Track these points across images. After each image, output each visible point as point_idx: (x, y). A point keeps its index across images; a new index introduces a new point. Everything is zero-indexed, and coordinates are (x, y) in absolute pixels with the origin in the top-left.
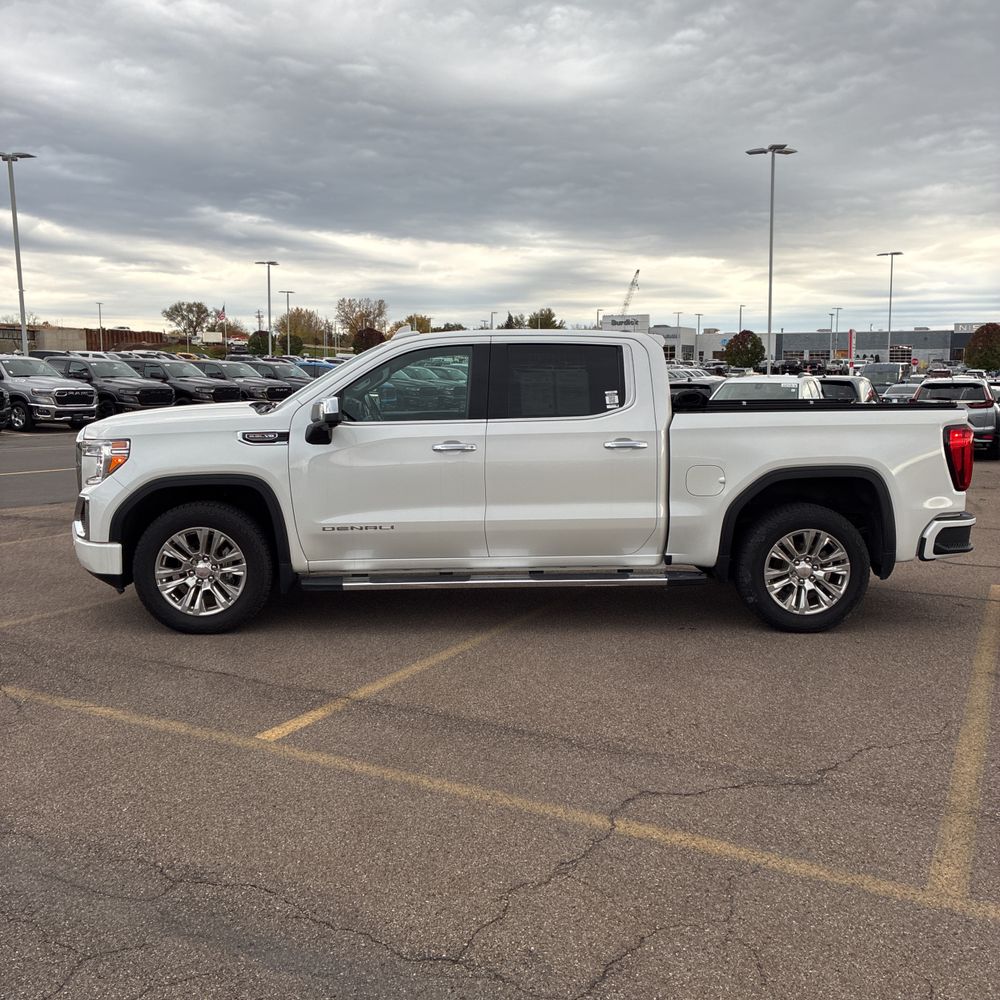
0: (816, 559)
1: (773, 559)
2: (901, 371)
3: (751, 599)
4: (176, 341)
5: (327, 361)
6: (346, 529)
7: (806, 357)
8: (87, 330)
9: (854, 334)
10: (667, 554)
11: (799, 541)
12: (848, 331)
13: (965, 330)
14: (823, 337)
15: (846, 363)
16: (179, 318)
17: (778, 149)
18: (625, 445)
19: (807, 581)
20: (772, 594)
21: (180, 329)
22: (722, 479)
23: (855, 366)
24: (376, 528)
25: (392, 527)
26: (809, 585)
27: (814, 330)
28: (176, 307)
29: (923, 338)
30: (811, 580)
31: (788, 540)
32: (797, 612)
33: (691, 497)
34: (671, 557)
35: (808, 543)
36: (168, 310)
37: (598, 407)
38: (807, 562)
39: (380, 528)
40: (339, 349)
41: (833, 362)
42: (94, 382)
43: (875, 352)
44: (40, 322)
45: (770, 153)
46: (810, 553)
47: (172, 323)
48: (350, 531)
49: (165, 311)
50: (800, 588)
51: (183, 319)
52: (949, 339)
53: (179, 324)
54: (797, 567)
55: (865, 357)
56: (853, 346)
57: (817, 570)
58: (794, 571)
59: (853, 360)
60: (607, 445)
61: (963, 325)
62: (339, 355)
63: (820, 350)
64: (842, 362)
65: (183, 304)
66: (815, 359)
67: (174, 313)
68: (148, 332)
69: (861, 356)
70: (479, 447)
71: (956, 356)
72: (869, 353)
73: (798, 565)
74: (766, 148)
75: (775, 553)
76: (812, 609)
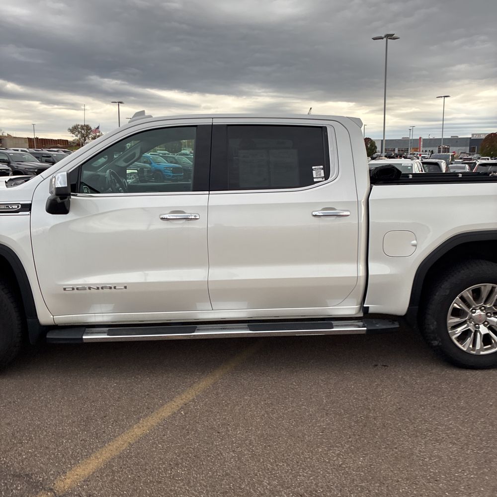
0: (490, 308)
1: (455, 309)
2: (450, 158)
3: (435, 343)
4: (76, 144)
5: (151, 154)
6: (84, 289)
7: (396, 151)
8: (29, 138)
9: (422, 140)
10: (365, 306)
11: (477, 294)
12: (419, 138)
13: (477, 137)
14: (405, 141)
15: (417, 154)
16: (77, 133)
17: (390, 37)
18: (330, 213)
19: (482, 326)
20: (454, 338)
21: (77, 138)
22: (414, 242)
23: (422, 156)
24: (110, 288)
25: (125, 287)
26: (484, 330)
27: (400, 138)
28: (75, 127)
29: (455, 141)
30: (485, 326)
31: (467, 293)
32: (474, 352)
33: (386, 258)
34: (368, 307)
35: (484, 295)
36: (71, 128)
37: (306, 181)
38: (482, 311)
39: (115, 288)
40: (159, 148)
41: (411, 154)
42: (11, 165)
43: (431, 149)
44: (5, 134)
45: (385, 39)
46: (485, 303)
47: (73, 135)
48: (88, 291)
49: (69, 129)
50: (476, 332)
51: (79, 133)
52: (469, 142)
53: (77, 136)
54: (474, 315)
55: (426, 151)
56: (421, 145)
57: (490, 317)
58: (471, 318)
59: (421, 153)
60: (314, 214)
61: (476, 134)
62: (159, 152)
63: (404, 148)
64: (415, 154)
65: (79, 125)
66: (401, 153)
67: (74, 130)
68: (61, 140)
69: (424, 151)
70: (203, 216)
71: (472, 151)
72: (428, 149)
73: (475, 313)
74: (383, 36)
75: (456, 304)
76: (486, 349)
